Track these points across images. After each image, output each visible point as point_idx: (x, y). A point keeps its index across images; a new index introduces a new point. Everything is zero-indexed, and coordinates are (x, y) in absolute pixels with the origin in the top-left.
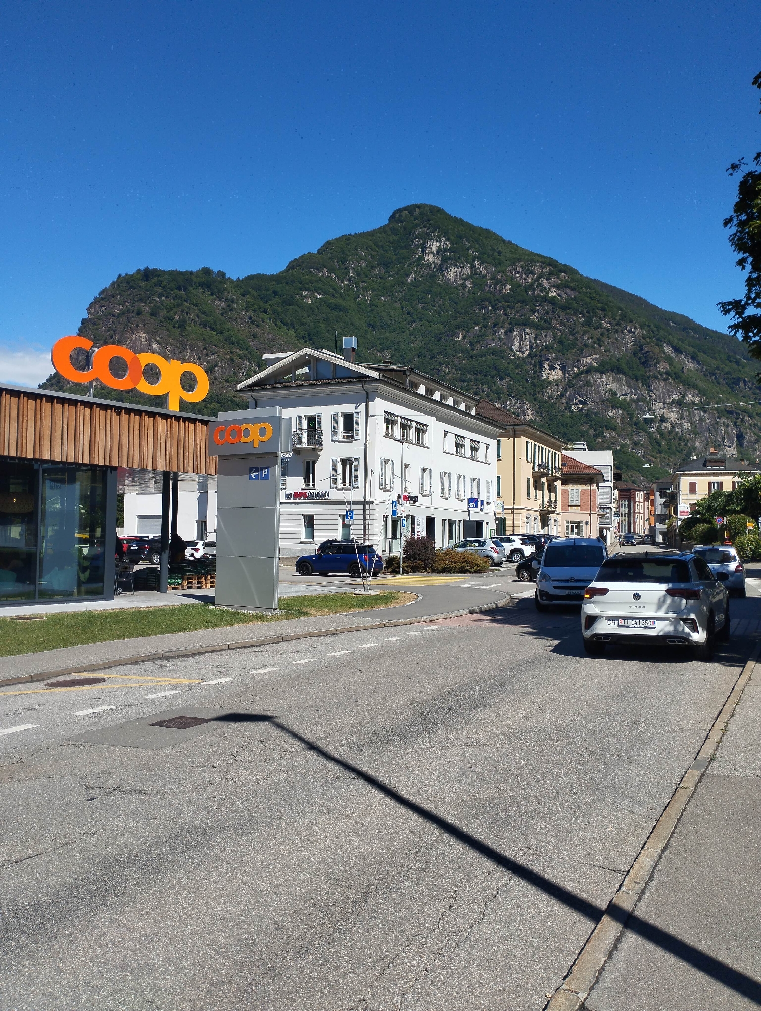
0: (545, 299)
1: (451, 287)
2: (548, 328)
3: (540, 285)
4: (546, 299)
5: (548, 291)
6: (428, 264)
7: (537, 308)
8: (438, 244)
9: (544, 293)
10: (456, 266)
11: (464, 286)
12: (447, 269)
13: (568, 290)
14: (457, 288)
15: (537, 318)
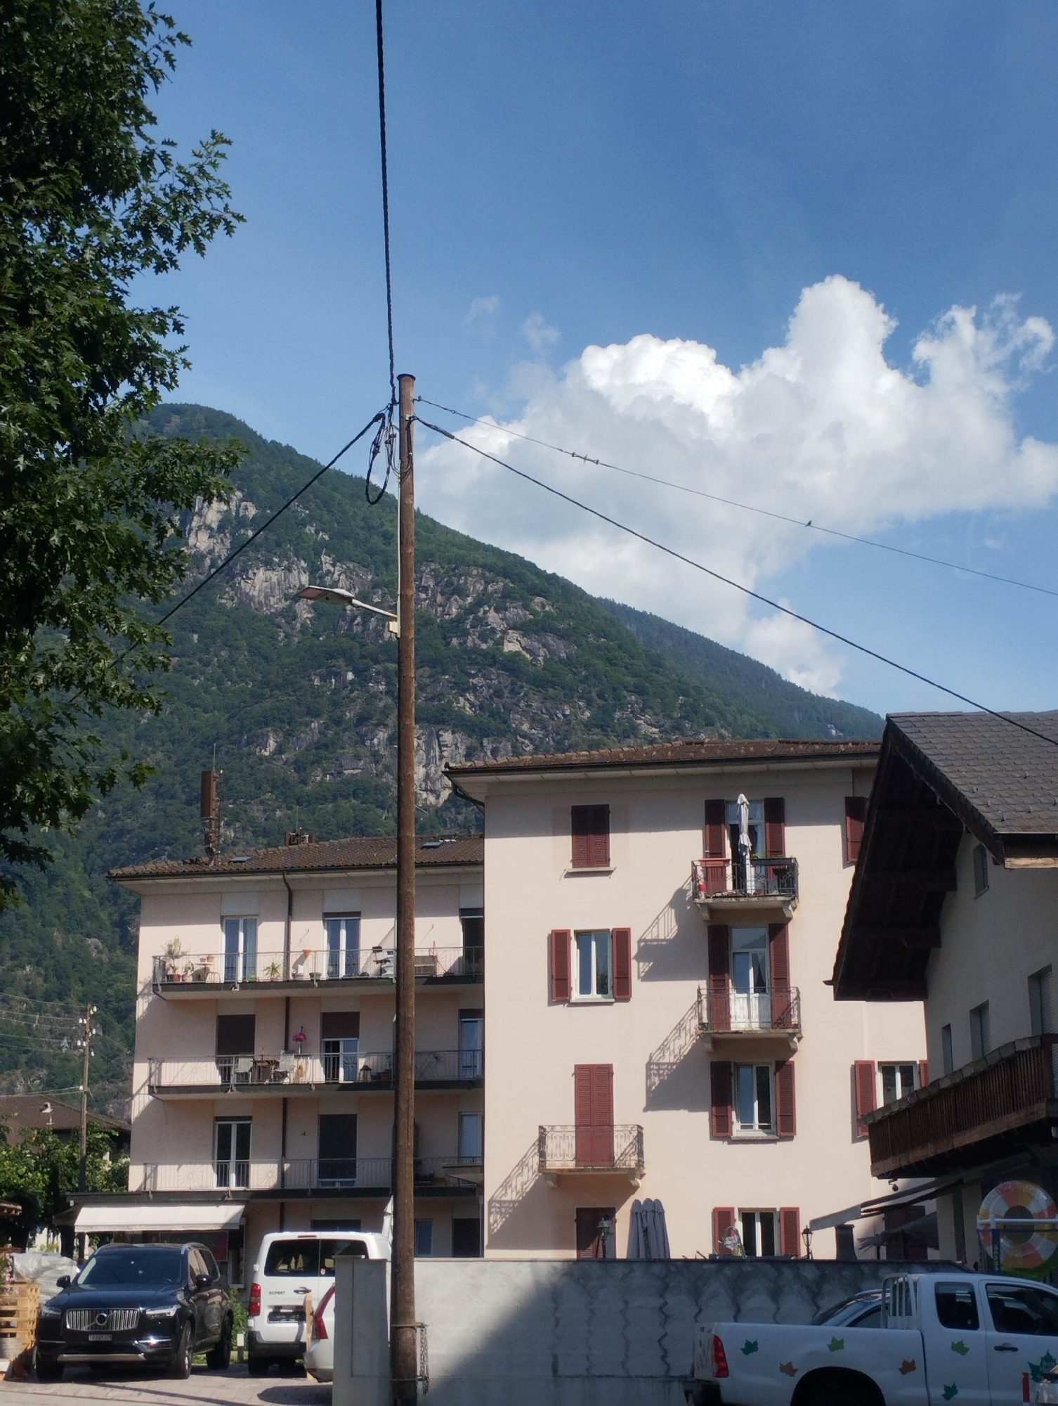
0: (494, 657)
1: (255, 617)
2: (502, 734)
3: (482, 621)
4: (495, 659)
5: (502, 638)
6: (194, 556)
7: (474, 681)
8: (225, 508)
9: (491, 643)
10: (268, 564)
11: (290, 615)
12: (245, 570)
13: (550, 639)
14: (271, 619)
15: (472, 705)
